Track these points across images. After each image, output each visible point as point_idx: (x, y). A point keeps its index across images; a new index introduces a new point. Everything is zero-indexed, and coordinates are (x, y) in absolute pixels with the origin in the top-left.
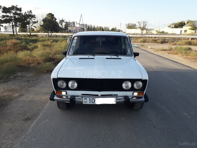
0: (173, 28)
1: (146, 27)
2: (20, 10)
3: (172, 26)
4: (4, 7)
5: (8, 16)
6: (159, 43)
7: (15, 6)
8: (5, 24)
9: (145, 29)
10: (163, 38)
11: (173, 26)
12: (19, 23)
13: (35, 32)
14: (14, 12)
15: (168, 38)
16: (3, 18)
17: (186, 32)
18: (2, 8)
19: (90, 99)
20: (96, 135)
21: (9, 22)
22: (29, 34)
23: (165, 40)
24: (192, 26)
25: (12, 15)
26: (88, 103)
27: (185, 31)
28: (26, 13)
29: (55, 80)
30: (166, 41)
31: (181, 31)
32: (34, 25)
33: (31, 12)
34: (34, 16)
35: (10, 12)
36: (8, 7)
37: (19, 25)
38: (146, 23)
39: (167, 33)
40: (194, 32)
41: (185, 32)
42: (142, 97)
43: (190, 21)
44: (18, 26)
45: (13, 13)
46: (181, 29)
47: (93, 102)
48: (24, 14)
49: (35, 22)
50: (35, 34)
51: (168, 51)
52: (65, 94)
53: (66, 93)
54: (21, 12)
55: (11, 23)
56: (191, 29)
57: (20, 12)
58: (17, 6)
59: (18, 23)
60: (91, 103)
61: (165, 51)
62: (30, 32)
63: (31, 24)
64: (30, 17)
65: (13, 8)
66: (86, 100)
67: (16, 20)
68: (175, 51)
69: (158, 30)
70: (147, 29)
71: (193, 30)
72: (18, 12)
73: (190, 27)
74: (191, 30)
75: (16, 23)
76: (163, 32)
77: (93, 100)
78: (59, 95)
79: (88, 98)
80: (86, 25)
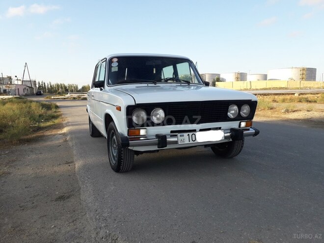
19: (188, 135)
26: (187, 142)
29: (130, 108)
47: (194, 139)
52: (145, 134)
53: (146, 132)
60: (191, 142)
66: (182, 138)
77: (193, 136)
78: (133, 137)
79: (186, 134)
80: (35, 81)
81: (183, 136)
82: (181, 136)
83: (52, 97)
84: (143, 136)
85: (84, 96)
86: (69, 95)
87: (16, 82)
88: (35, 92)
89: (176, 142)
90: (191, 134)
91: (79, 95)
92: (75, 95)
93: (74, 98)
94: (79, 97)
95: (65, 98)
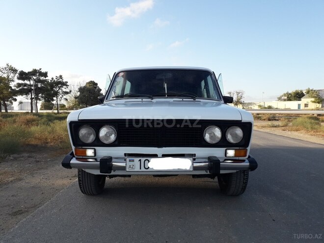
0: (285, 100)
1: (242, 100)
2: (45, 75)
3: (283, 98)
4: (22, 71)
5: (25, 85)
6: (264, 120)
7: (39, 69)
8: (20, 96)
9: (241, 103)
10: (271, 114)
11: (286, 98)
12: (42, 94)
13: (66, 109)
14: (35, 78)
15: (279, 114)
16: (17, 88)
17: (307, 107)
18: (18, 72)
19: (140, 160)
20: (150, 234)
21: (27, 94)
22: (56, 111)
23: (274, 117)
24: (316, 97)
25: (32, 82)
26: (137, 169)
27: (305, 104)
28: (53, 79)
29: (73, 125)
30: (276, 118)
31: (299, 105)
32: (65, 97)
33: (62, 78)
34: (65, 84)
35: (29, 79)
36: (27, 72)
37: (42, 97)
38: (241, 94)
39: (277, 108)
40: (320, 107)
41: (305, 107)
42: (243, 161)
43: (312, 90)
44: (40, 100)
45: (35, 80)
46: (299, 102)
47: (146, 167)
48: (51, 81)
49: (66, 93)
50: (65, 111)
51: (283, 128)
52: (93, 155)
53: (95, 153)
54: (47, 78)
55: (30, 95)
56: (314, 102)
57: (44, 79)
58: (40, 69)
59: (40, 95)
61: (276, 128)
62: (58, 109)
63: (61, 96)
64: (59, 85)
65: (34, 72)
66: (131, 163)
67: (38, 91)
68: (294, 128)
69: (262, 104)
70: (243, 103)
71: (319, 103)
72: (42, 78)
73: (313, 99)
74: (315, 104)
75: (37, 94)
76: (270, 108)
77: (147, 162)
78: (82, 157)
79: (137, 160)
81: (133, 161)
82: (130, 161)
84: (91, 157)
89: (124, 168)
90: (143, 159)
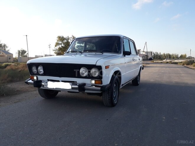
52: (36, 79)
80: (152, 52)
82: (46, 83)
83: (155, 61)
85: (174, 61)
86: (165, 60)
87: (142, 53)
88: (149, 58)
91: (171, 60)
92: (168, 61)
93: (167, 62)
94: (171, 62)
95: (162, 62)
